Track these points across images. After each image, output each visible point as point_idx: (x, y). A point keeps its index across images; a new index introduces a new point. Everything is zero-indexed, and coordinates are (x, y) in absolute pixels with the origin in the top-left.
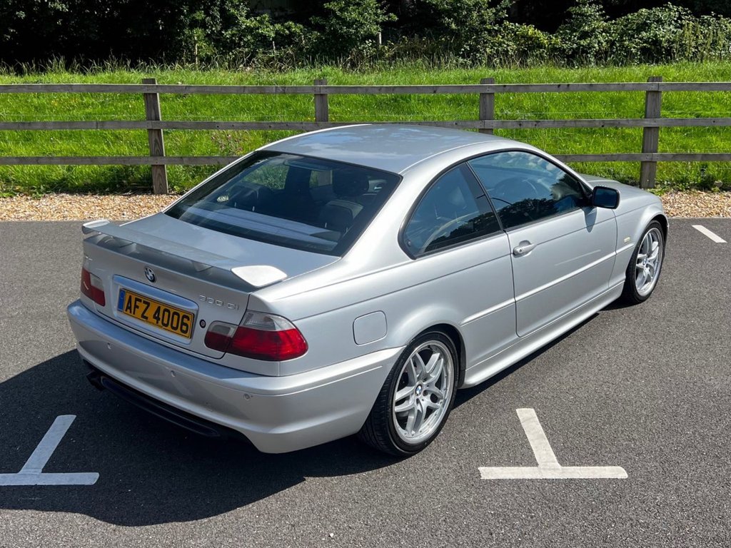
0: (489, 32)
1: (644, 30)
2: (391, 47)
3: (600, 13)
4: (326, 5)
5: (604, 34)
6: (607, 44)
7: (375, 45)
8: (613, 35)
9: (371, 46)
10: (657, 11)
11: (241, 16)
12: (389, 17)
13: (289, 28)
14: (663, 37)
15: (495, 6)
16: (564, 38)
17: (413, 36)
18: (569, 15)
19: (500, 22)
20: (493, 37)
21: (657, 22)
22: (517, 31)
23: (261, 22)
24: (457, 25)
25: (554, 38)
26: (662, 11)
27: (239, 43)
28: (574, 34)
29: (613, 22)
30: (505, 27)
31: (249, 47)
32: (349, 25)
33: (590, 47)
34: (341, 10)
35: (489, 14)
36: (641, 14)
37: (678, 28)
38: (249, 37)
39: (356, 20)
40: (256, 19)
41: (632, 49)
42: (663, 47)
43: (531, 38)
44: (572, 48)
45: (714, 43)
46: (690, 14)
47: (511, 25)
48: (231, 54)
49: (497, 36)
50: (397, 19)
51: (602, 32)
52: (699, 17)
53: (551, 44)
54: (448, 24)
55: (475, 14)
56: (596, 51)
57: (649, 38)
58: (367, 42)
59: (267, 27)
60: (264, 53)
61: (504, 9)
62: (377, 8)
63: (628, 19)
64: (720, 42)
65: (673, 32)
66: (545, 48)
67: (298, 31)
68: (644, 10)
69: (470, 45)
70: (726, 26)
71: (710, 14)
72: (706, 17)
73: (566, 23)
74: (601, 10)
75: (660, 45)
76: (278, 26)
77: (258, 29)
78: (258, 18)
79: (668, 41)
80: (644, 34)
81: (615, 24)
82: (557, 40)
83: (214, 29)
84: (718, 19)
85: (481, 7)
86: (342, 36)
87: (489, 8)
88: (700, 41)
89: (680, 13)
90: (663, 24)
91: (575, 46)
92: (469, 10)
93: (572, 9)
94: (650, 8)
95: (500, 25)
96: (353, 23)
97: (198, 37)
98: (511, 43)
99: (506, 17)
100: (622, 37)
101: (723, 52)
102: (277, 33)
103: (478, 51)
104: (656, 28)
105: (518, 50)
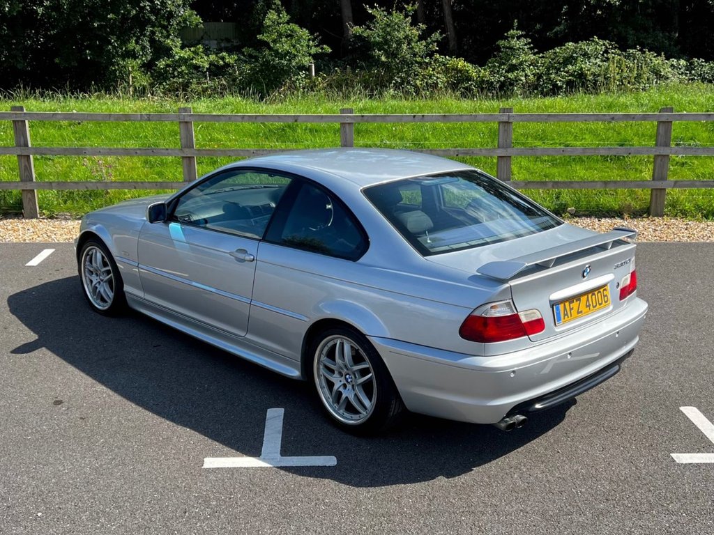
0: (420, 64)
1: (571, 64)
2: (324, 78)
3: (528, 46)
4: (259, 37)
5: (531, 67)
6: (534, 77)
7: (308, 76)
8: (541, 68)
9: (305, 78)
10: (583, 45)
11: (176, 47)
12: (322, 49)
13: (223, 58)
14: (588, 70)
15: (426, 39)
16: (492, 71)
17: (345, 68)
18: (498, 49)
19: (431, 55)
20: (424, 69)
21: (584, 55)
22: (448, 64)
23: (195, 53)
24: (387, 57)
25: (482, 71)
26: (588, 45)
27: (173, 73)
28: (503, 67)
29: (541, 55)
30: (435, 60)
31: (183, 77)
32: (282, 56)
33: (517, 80)
34: (275, 41)
35: (420, 47)
36: (568, 48)
37: (605, 61)
38: (183, 68)
39: (288, 52)
40: (190, 50)
41: (558, 82)
42: (589, 80)
43: (460, 71)
44: (500, 81)
45: (639, 76)
46: (616, 47)
47: (441, 58)
48: (164, 84)
49: (427, 68)
50: (330, 51)
51: (530, 65)
52: (626, 51)
53: (479, 77)
54: (379, 56)
55: (404, 47)
56: (522, 84)
57: (575, 72)
58: (301, 73)
59: (202, 58)
60: (198, 83)
61: (434, 42)
62: (309, 40)
63: (555, 53)
64: (644, 75)
65: (599, 66)
66: (473, 81)
67: (232, 61)
68: (570, 44)
69: (401, 77)
70: (651, 60)
71: (636, 48)
72: (631, 51)
73: (495, 56)
74: (529, 43)
75: (585, 78)
76: (212, 57)
77: (192, 59)
78: (192, 49)
79: (594, 74)
80: (570, 67)
81: (543, 57)
82: (485, 73)
83: (144, 59)
84: (644, 53)
85: (412, 39)
86: (274, 67)
87: (419, 41)
88: (625, 75)
89: (607, 47)
90: (589, 58)
91: (502, 79)
92: (399, 43)
93: (501, 43)
94: (576, 42)
95: (431, 58)
96: (286, 55)
97: (133, 67)
98: (439, 75)
99: (436, 50)
100: (548, 70)
101: (647, 85)
102: (211, 64)
103: (408, 83)
104: (582, 61)
105: (448, 82)
